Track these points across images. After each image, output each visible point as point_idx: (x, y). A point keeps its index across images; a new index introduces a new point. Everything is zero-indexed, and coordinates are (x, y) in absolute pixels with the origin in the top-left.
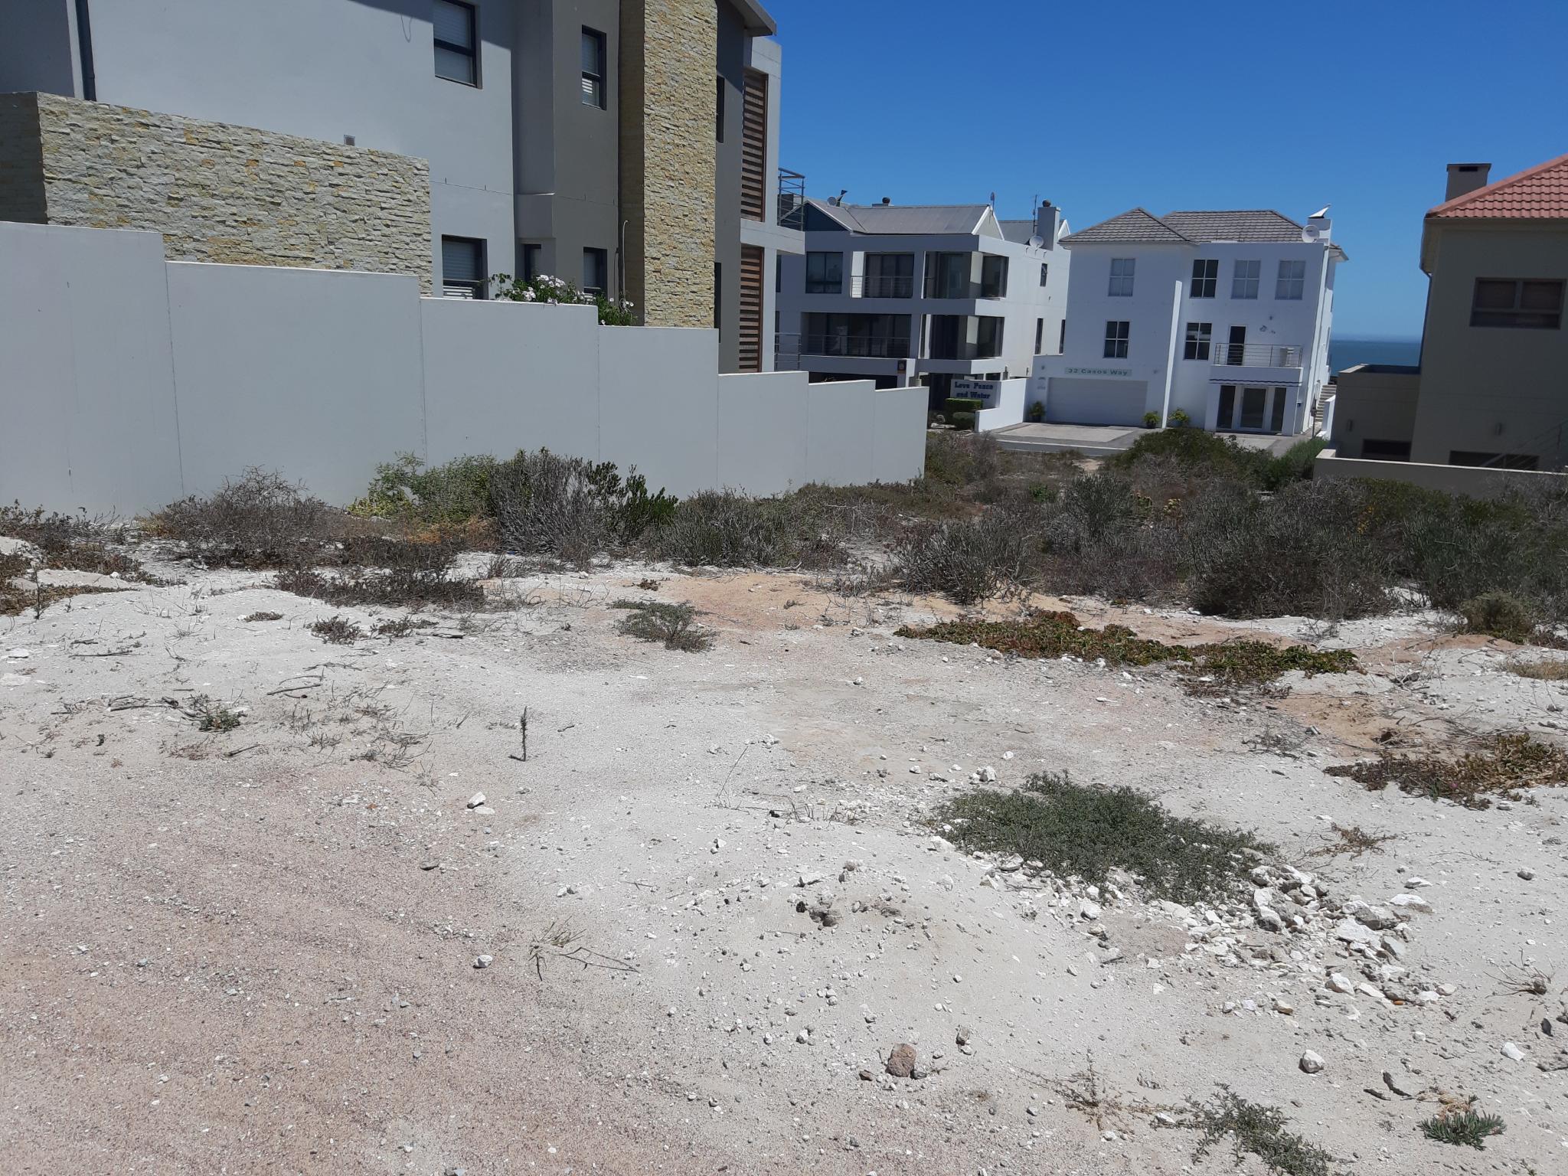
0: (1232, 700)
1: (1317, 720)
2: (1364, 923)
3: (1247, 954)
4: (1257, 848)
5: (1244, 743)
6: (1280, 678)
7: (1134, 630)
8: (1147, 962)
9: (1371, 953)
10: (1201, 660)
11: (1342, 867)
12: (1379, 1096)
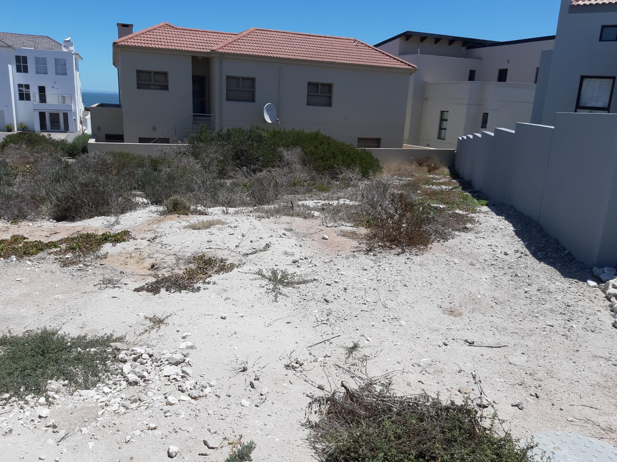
0: (84, 265)
1: (123, 266)
2: (173, 364)
3: (128, 403)
4: (115, 341)
5: (95, 286)
6: (102, 249)
7: (26, 236)
8: (81, 431)
9: (179, 378)
10: (64, 246)
11: (154, 337)
12: (206, 455)
